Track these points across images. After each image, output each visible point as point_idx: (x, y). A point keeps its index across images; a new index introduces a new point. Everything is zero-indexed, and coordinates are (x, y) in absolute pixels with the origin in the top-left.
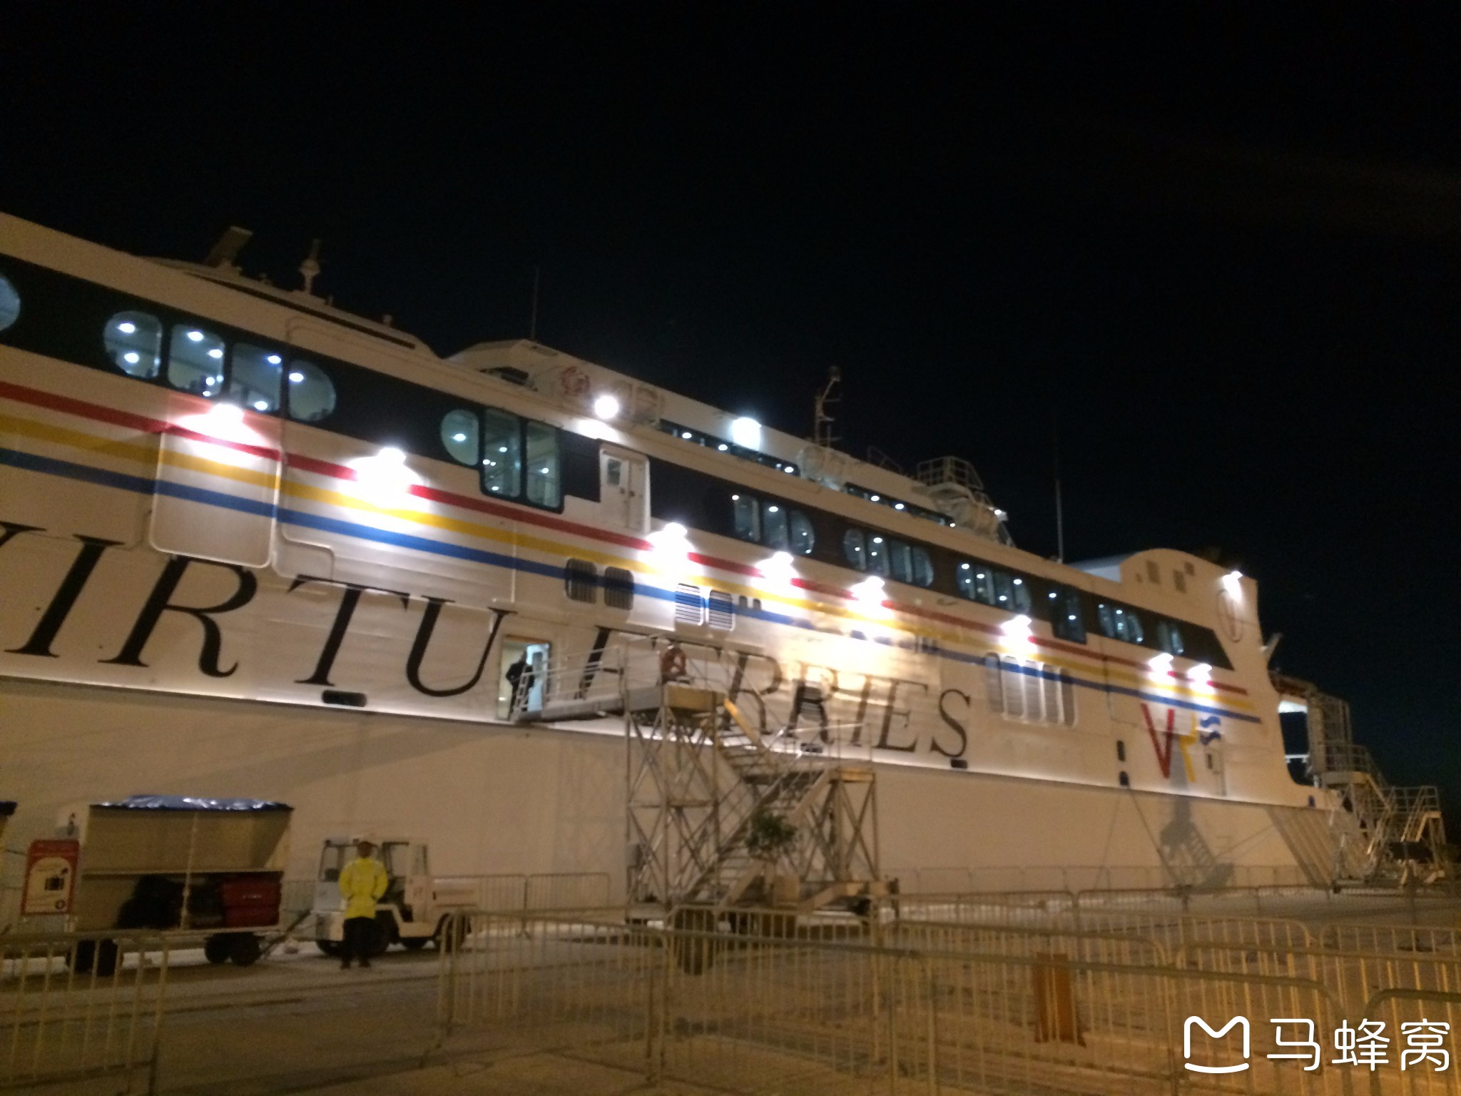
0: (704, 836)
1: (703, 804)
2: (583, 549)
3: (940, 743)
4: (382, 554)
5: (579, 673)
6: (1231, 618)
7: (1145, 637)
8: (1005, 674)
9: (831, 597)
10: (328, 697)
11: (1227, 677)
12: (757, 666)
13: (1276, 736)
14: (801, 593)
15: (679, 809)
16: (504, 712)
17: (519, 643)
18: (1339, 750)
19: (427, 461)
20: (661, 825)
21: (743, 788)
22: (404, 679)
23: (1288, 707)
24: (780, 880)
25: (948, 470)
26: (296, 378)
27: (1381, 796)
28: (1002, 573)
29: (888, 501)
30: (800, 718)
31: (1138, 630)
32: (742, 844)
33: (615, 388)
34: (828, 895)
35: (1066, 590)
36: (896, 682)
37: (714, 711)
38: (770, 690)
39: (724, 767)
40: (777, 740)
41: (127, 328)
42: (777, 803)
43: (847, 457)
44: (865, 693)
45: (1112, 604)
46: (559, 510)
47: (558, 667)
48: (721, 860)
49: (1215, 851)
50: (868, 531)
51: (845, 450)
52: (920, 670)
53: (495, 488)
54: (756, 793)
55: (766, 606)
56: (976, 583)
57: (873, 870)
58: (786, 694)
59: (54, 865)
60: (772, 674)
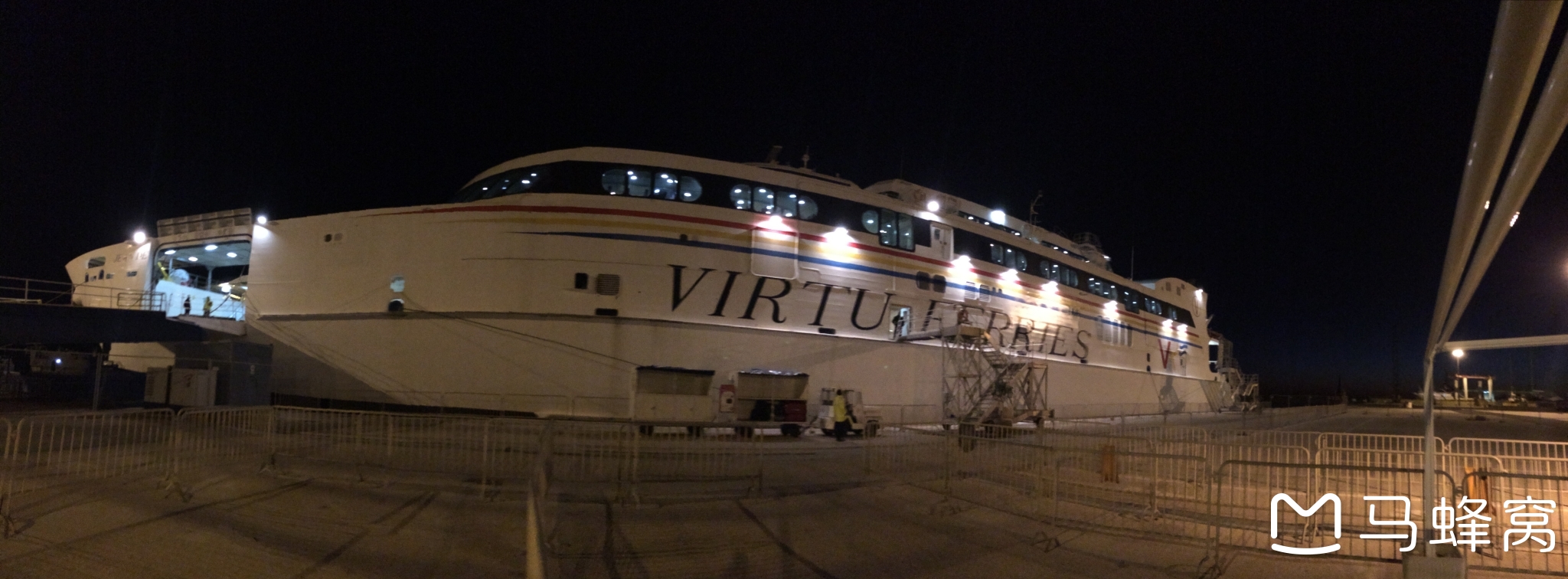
0: (975, 390)
1: (974, 376)
2: (923, 267)
3: (1077, 353)
4: (839, 271)
5: (923, 320)
6: (1197, 307)
7: (1163, 312)
8: (1105, 325)
9: (1033, 290)
10: (821, 330)
11: (1193, 330)
12: (1001, 318)
13: (1207, 351)
14: (1020, 288)
15: (965, 378)
16: (892, 336)
17: (897, 307)
18: (1228, 359)
19: (855, 232)
20: (957, 385)
21: (992, 369)
22: (849, 322)
23: (1212, 343)
24: (1005, 408)
25: (1087, 238)
26: (802, 202)
27: (1239, 377)
28: (1107, 283)
29: (1061, 249)
30: (1018, 341)
31: (1160, 310)
32: (990, 393)
33: (938, 198)
34: (1025, 416)
35: (1133, 292)
36: (1060, 326)
37: (980, 336)
38: (1005, 328)
39: (984, 361)
40: (1007, 350)
41: (738, 191)
42: (1005, 377)
43: (1043, 229)
44: (1046, 330)
45: (1151, 299)
46: (913, 250)
47: (914, 318)
48: (981, 400)
49: (1179, 397)
50: (1052, 262)
51: (1042, 227)
52: (1070, 322)
53: (886, 242)
54: (997, 372)
55: (1004, 292)
56: (1097, 286)
57: (1045, 405)
58: (1012, 330)
59: (728, 394)
60: (1006, 321)
